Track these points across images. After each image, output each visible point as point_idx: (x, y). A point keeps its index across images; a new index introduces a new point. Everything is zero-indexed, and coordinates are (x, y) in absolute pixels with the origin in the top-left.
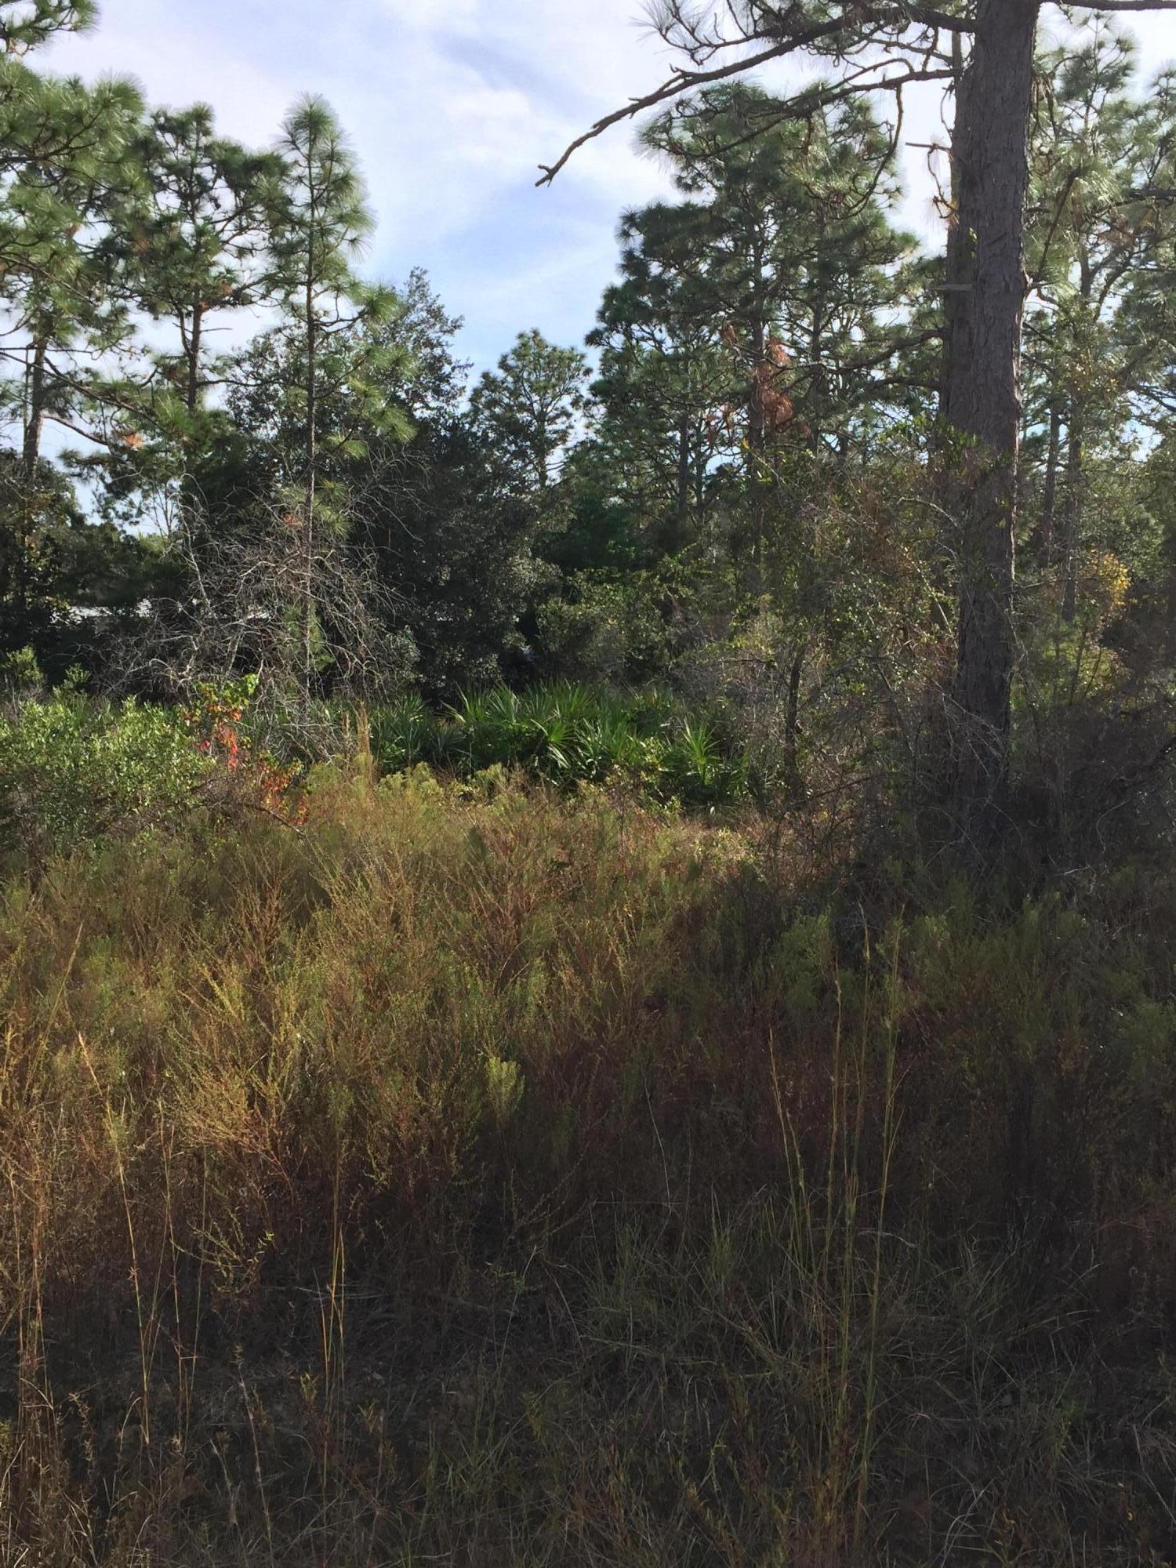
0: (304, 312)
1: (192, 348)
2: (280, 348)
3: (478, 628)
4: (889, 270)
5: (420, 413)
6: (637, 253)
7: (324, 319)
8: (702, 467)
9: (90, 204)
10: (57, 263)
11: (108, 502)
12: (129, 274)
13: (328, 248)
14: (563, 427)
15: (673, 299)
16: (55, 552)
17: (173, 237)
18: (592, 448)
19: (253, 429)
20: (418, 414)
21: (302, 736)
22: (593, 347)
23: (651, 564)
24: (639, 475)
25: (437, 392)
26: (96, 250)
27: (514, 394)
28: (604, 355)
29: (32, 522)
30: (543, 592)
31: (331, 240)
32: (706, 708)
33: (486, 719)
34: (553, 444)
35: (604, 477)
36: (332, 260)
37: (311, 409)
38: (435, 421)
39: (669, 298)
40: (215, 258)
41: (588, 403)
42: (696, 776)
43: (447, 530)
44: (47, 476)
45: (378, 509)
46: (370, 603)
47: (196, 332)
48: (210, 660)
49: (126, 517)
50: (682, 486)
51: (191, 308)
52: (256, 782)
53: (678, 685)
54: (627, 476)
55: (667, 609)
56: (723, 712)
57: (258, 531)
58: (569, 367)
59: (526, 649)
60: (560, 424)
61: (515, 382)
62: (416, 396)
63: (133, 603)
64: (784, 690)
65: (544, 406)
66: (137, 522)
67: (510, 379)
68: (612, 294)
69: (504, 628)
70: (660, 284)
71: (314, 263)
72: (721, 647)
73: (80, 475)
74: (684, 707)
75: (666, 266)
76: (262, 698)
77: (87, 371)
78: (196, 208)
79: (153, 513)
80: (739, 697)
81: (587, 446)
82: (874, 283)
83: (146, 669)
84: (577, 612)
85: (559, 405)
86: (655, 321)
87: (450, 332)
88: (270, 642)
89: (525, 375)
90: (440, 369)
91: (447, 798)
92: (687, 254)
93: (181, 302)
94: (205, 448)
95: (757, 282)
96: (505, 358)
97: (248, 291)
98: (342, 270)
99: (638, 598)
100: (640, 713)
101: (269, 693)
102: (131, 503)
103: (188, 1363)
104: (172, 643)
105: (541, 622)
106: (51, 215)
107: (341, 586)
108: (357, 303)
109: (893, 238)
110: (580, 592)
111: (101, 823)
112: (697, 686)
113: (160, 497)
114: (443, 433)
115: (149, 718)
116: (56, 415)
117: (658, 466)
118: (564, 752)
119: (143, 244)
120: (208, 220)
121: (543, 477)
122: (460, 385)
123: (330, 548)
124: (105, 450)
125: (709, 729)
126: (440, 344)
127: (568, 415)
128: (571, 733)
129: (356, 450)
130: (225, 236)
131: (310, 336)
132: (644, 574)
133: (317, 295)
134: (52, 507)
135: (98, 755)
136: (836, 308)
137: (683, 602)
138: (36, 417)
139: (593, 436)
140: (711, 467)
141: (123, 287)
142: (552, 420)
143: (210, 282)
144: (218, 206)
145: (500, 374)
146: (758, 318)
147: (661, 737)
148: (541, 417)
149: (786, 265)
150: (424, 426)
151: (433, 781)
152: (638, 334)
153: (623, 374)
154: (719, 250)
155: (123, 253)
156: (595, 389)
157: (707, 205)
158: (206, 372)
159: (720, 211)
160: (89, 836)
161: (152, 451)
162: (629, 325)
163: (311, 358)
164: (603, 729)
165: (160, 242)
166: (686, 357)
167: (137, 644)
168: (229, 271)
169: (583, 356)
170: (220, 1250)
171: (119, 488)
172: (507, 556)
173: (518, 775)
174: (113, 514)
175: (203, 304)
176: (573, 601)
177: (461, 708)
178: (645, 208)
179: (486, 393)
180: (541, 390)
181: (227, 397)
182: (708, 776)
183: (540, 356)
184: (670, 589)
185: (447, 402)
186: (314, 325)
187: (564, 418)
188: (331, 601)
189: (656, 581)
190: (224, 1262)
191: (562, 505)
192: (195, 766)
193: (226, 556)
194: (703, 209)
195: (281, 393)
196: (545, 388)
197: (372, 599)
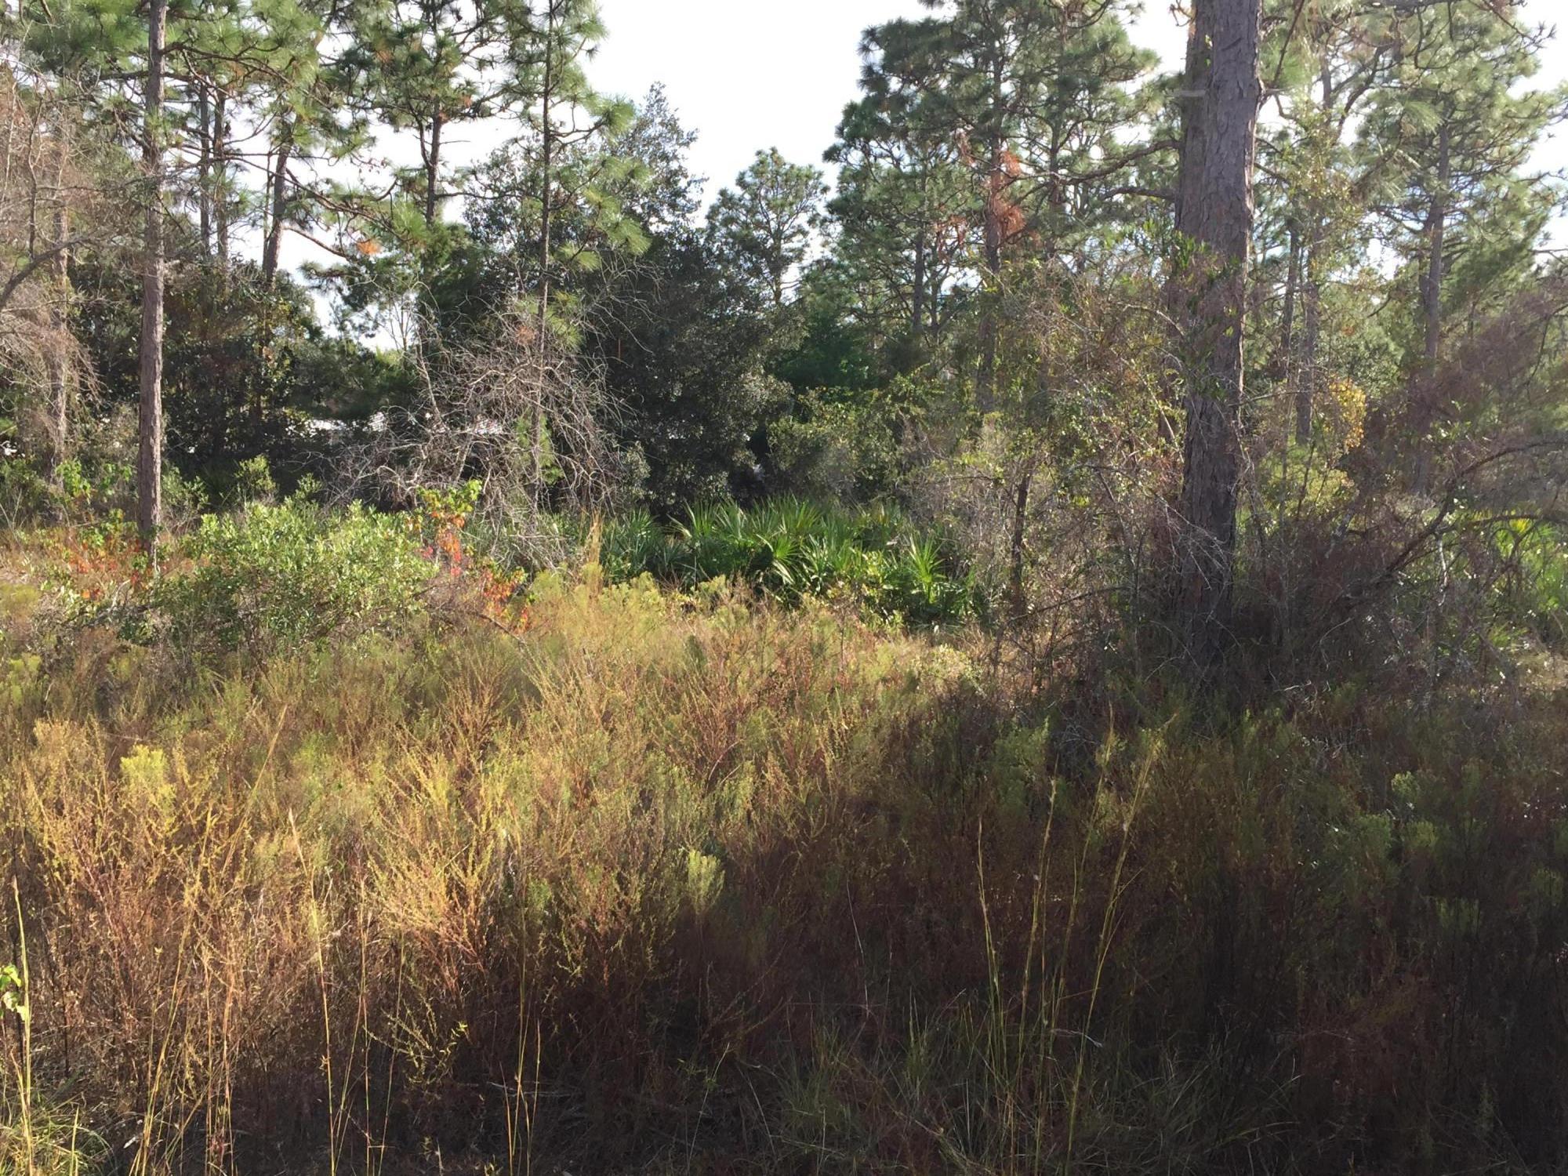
0: (541, 120)
1: (431, 162)
2: (518, 162)
3: (708, 446)
4: (1130, 88)
5: (656, 227)
6: (876, 68)
7: (561, 130)
8: (937, 287)
9: (334, 14)
10: (295, 68)
11: (345, 315)
12: (370, 85)
13: (565, 58)
14: (799, 245)
15: (912, 116)
16: (292, 364)
17: (414, 47)
18: (827, 267)
19: (491, 242)
20: (653, 229)
21: (527, 547)
22: (830, 163)
23: (883, 383)
24: (874, 294)
25: (673, 206)
26: (338, 62)
27: (751, 211)
28: (842, 173)
29: (269, 333)
30: (775, 410)
31: (569, 49)
32: (933, 527)
33: (713, 534)
34: (787, 261)
35: (839, 295)
36: (569, 71)
37: (545, 220)
38: (671, 235)
39: (908, 114)
40: (455, 70)
41: (825, 220)
42: (921, 595)
43: (680, 346)
44: (286, 289)
45: (608, 320)
46: (599, 413)
47: (436, 145)
48: (438, 469)
49: (361, 328)
50: (917, 306)
51: (431, 120)
52: (477, 590)
53: (905, 502)
54: (862, 295)
55: (897, 427)
56: (950, 532)
57: (488, 342)
58: (806, 184)
59: (756, 468)
60: (796, 242)
61: (752, 200)
62: (653, 210)
63: (364, 416)
64: (1013, 510)
65: (780, 224)
66: (372, 336)
67: (747, 196)
68: (851, 110)
69: (734, 445)
70: (900, 100)
71: (552, 72)
72: (950, 465)
73: (319, 287)
74: (911, 525)
75: (906, 82)
76: (489, 507)
77: (328, 181)
78: (438, 20)
79: (388, 324)
80: (967, 515)
81: (823, 265)
82: (1114, 100)
83: (375, 477)
84: (809, 430)
85: (796, 223)
86: (893, 138)
87: (687, 144)
88: (498, 452)
89: (763, 192)
90: (676, 182)
91: (669, 608)
92: (926, 70)
93: (421, 113)
94: (442, 261)
95: (996, 98)
96: (742, 175)
97: (487, 103)
98: (579, 80)
99: (869, 417)
100: (867, 531)
101: (496, 502)
102: (367, 315)
103: (375, 1153)
104: (399, 452)
105: (772, 441)
106: (294, 23)
107: (570, 397)
108: (594, 114)
109: (1134, 54)
110: (811, 411)
111: (323, 627)
112: (923, 504)
113: (397, 308)
114: (678, 247)
115: (374, 524)
116: (297, 227)
117: (894, 286)
118: (791, 569)
119: (385, 55)
120: (449, 32)
121: (778, 294)
122: (695, 200)
123: (560, 358)
124: (343, 262)
125: (934, 547)
126: (675, 157)
127: (805, 234)
128: (797, 549)
129: (590, 262)
130: (465, 49)
131: (547, 148)
132: (876, 393)
133: (554, 105)
134: (289, 318)
135: (321, 559)
136: (1075, 125)
137: (913, 420)
138: (276, 227)
139: (828, 254)
140: (946, 288)
141: (363, 98)
142: (789, 238)
143: (449, 93)
144: (459, 18)
145: (737, 191)
146: (995, 135)
147: (887, 555)
148: (778, 235)
149: (1026, 80)
150: (658, 241)
151: (655, 591)
152: (877, 151)
153: (860, 192)
154: (959, 66)
155: (364, 64)
156: (832, 207)
157: (949, 19)
158: (445, 185)
159: (962, 26)
160: (311, 639)
161: (389, 263)
162: (867, 141)
163: (546, 169)
164: (829, 546)
165: (401, 53)
166: (923, 175)
167: (367, 452)
168: (468, 83)
169: (820, 174)
170: (413, 1040)
171: (357, 299)
172: (739, 373)
173: (743, 590)
174: (349, 327)
175: (443, 116)
176: (804, 420)
177: (688, 523)
178: (885, 23)
179: (723, 210)
180: (778, 208)
181: (464, 210)
182: (933, 595)
183: (778, 173)
184: (902, 409)
185: (683, 216)
186: (550, 136)
187: (800, 237)
188: (560, 412)
189: (888, 400)
190: (416, 1051)
191: (795, 322)
192: (417, 571)
193: (457, 366)
194: (944, 25)
195: (518, 206)
196: (782, 205)
197: (601, 411)
